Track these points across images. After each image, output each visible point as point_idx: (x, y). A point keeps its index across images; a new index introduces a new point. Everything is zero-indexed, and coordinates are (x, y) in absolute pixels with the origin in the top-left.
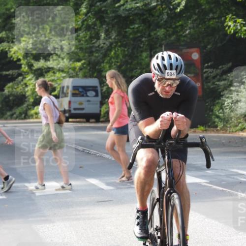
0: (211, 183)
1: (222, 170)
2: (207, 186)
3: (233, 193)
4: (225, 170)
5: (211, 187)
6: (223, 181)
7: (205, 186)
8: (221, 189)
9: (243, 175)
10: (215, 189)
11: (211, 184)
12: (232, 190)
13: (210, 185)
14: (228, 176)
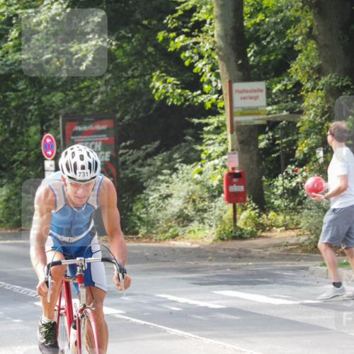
0: (128, 314)
1: (145, 295)
2: (123, 319)
3: (160, 329)
4: (148, 295)
5: (129, 320)
6: (147, 311)
7: (119, 319)
8: (143, 322)
9: (176, 302)
10: (135, 324)
11: (129, 316)
12: (158, 324)
13: (127, 318)
14: (153, 304)
